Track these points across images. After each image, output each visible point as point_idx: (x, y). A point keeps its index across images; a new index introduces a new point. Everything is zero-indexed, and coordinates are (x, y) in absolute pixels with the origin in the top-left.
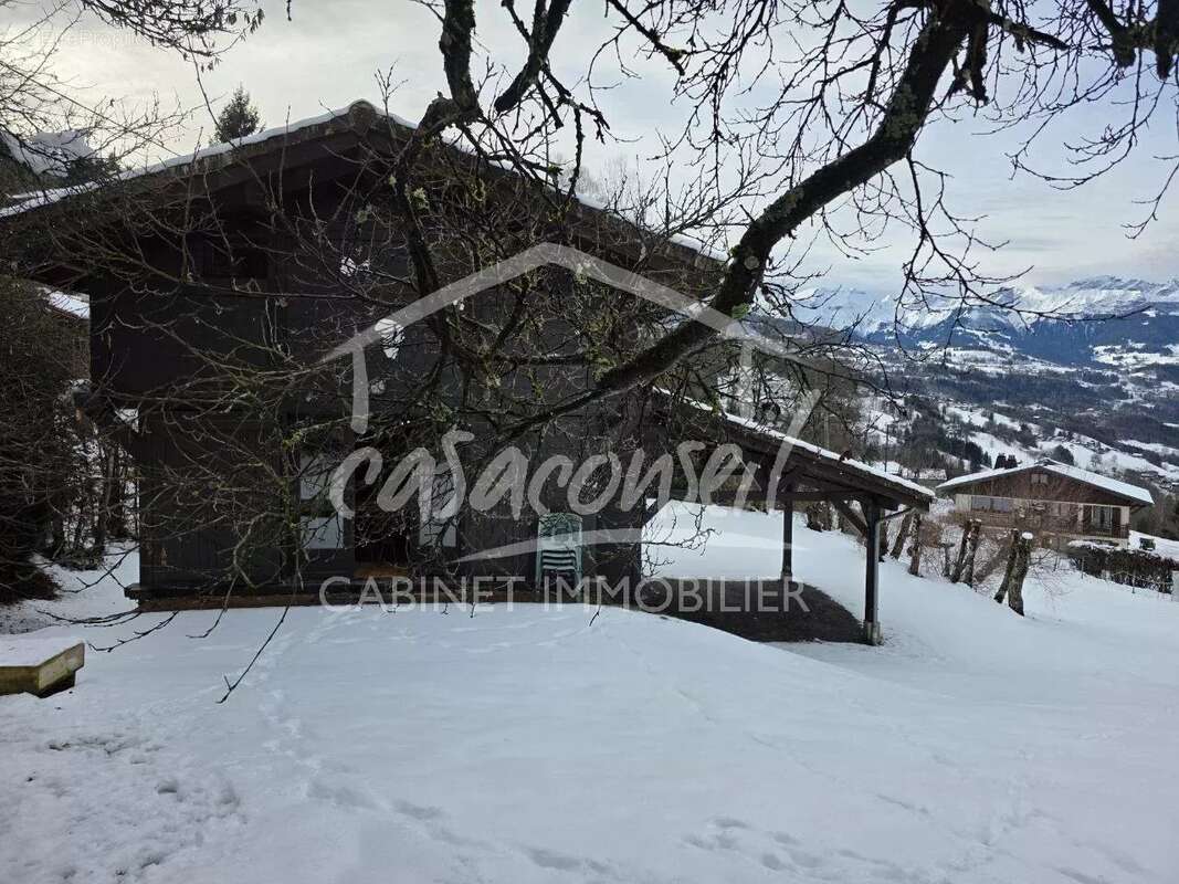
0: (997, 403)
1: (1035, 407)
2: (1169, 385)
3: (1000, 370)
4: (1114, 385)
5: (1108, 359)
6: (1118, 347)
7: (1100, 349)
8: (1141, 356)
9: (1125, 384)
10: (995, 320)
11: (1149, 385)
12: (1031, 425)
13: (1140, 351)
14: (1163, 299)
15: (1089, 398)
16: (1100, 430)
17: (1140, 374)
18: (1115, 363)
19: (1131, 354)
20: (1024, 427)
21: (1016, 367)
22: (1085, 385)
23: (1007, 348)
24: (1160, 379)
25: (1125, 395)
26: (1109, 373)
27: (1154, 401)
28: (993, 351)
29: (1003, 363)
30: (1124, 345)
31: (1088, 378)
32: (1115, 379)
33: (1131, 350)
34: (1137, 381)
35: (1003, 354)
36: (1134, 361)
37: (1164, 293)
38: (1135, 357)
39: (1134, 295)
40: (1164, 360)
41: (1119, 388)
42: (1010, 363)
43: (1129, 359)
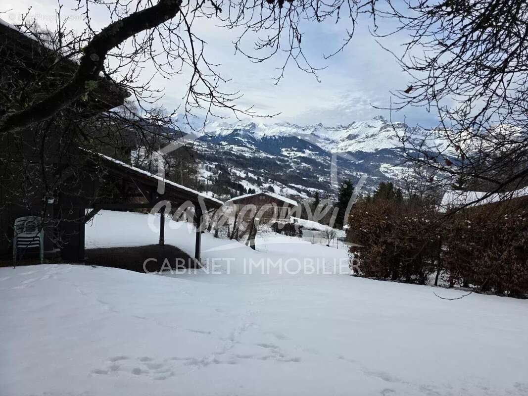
0: (249, 168)
1: (262, 171)
2: (304, 164)
3: (251, 156)
4: (287, 163)
5: (285, 153)
6: (289, 149)
7: (283, 149)
8: (296, 153)
9: (291, 163)
10: (249, 135)
11: (298, 164)
12: (260, 177)
13: (296, 151)
14: (303, 132)
15: (280, 168)
16: (283, 180)
17: (295, 160)
18: (288, 155)
19: (293, 152)
20: (258, 178)
21: (256, 155)
22: (279, 163)
23: (253, 147)
24: (301, 162)
25: (291, 167)
26: (286, 159)
27: (299, 170)
28: (248, 148)
29: (252, 152)
30: (291, 148)
31: (280, 160)
32: (288, 161)
33: (293, 151)
34: (294, 162)
35: (252, 149)
36: (293, 155)
37: (304, 130)
38: (294, 153)
39: (294, 130)
40: (303, 155)
41: (289, 165)
42: (254, 153)
43: (292, 154)
